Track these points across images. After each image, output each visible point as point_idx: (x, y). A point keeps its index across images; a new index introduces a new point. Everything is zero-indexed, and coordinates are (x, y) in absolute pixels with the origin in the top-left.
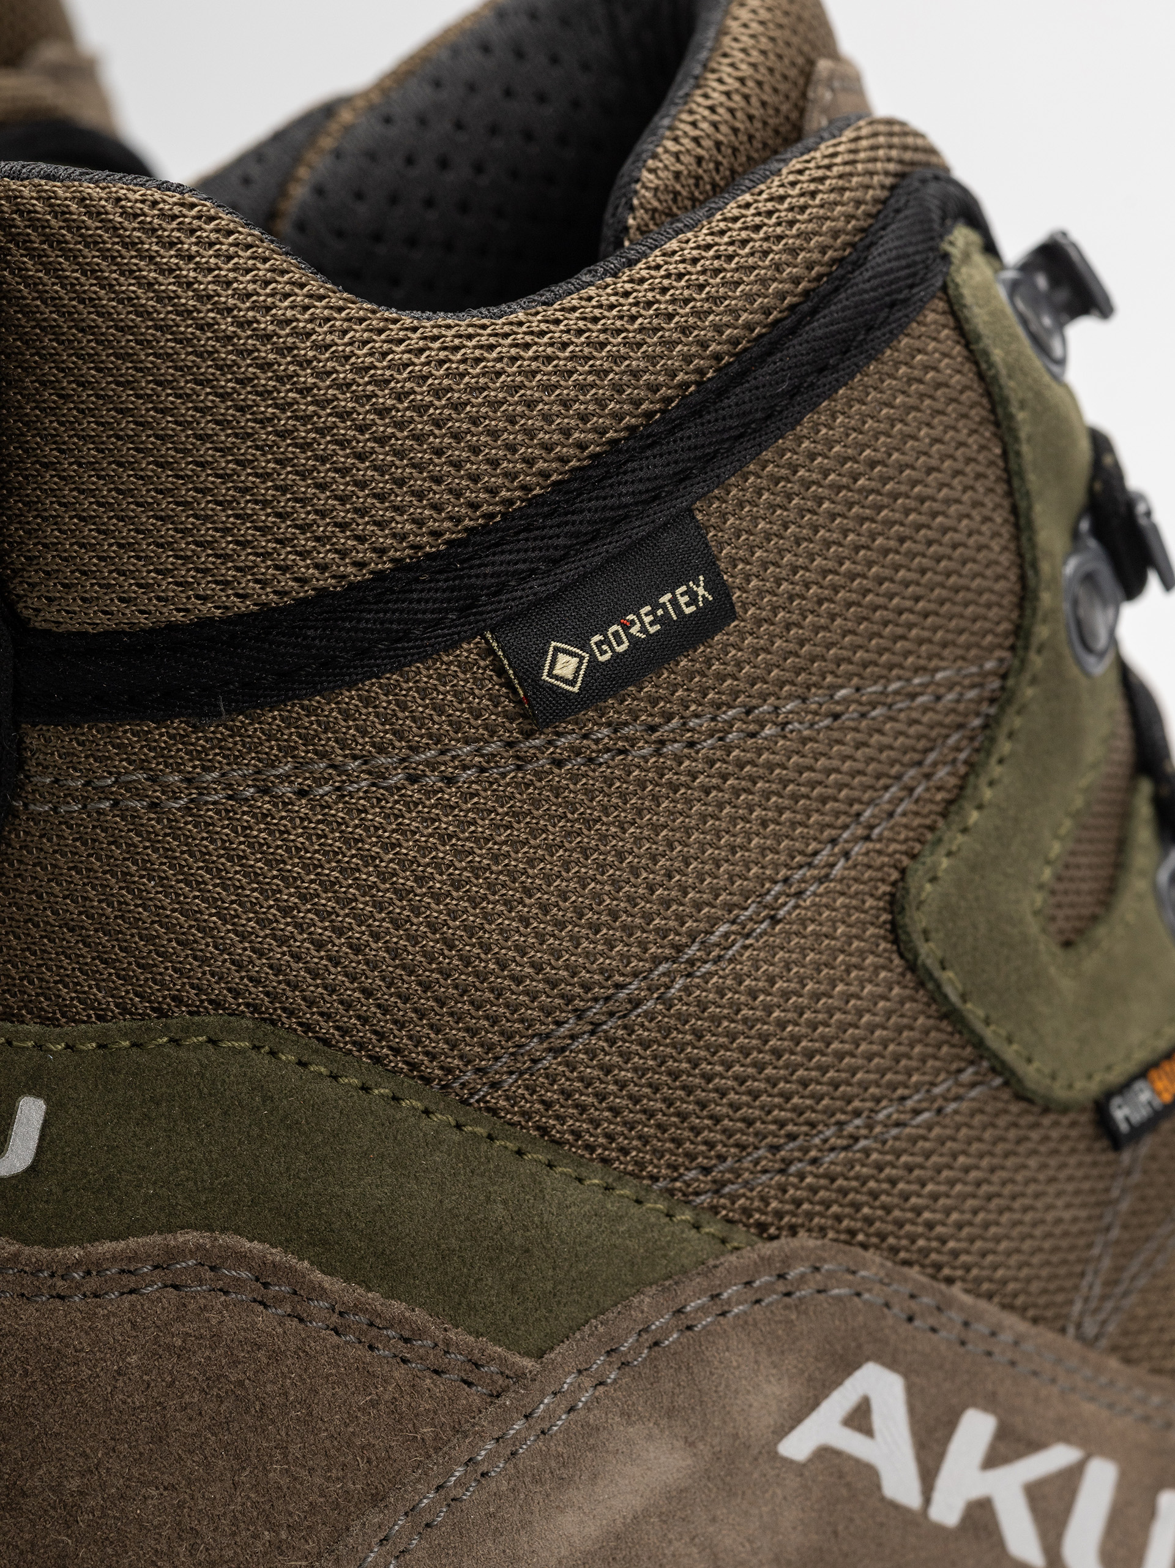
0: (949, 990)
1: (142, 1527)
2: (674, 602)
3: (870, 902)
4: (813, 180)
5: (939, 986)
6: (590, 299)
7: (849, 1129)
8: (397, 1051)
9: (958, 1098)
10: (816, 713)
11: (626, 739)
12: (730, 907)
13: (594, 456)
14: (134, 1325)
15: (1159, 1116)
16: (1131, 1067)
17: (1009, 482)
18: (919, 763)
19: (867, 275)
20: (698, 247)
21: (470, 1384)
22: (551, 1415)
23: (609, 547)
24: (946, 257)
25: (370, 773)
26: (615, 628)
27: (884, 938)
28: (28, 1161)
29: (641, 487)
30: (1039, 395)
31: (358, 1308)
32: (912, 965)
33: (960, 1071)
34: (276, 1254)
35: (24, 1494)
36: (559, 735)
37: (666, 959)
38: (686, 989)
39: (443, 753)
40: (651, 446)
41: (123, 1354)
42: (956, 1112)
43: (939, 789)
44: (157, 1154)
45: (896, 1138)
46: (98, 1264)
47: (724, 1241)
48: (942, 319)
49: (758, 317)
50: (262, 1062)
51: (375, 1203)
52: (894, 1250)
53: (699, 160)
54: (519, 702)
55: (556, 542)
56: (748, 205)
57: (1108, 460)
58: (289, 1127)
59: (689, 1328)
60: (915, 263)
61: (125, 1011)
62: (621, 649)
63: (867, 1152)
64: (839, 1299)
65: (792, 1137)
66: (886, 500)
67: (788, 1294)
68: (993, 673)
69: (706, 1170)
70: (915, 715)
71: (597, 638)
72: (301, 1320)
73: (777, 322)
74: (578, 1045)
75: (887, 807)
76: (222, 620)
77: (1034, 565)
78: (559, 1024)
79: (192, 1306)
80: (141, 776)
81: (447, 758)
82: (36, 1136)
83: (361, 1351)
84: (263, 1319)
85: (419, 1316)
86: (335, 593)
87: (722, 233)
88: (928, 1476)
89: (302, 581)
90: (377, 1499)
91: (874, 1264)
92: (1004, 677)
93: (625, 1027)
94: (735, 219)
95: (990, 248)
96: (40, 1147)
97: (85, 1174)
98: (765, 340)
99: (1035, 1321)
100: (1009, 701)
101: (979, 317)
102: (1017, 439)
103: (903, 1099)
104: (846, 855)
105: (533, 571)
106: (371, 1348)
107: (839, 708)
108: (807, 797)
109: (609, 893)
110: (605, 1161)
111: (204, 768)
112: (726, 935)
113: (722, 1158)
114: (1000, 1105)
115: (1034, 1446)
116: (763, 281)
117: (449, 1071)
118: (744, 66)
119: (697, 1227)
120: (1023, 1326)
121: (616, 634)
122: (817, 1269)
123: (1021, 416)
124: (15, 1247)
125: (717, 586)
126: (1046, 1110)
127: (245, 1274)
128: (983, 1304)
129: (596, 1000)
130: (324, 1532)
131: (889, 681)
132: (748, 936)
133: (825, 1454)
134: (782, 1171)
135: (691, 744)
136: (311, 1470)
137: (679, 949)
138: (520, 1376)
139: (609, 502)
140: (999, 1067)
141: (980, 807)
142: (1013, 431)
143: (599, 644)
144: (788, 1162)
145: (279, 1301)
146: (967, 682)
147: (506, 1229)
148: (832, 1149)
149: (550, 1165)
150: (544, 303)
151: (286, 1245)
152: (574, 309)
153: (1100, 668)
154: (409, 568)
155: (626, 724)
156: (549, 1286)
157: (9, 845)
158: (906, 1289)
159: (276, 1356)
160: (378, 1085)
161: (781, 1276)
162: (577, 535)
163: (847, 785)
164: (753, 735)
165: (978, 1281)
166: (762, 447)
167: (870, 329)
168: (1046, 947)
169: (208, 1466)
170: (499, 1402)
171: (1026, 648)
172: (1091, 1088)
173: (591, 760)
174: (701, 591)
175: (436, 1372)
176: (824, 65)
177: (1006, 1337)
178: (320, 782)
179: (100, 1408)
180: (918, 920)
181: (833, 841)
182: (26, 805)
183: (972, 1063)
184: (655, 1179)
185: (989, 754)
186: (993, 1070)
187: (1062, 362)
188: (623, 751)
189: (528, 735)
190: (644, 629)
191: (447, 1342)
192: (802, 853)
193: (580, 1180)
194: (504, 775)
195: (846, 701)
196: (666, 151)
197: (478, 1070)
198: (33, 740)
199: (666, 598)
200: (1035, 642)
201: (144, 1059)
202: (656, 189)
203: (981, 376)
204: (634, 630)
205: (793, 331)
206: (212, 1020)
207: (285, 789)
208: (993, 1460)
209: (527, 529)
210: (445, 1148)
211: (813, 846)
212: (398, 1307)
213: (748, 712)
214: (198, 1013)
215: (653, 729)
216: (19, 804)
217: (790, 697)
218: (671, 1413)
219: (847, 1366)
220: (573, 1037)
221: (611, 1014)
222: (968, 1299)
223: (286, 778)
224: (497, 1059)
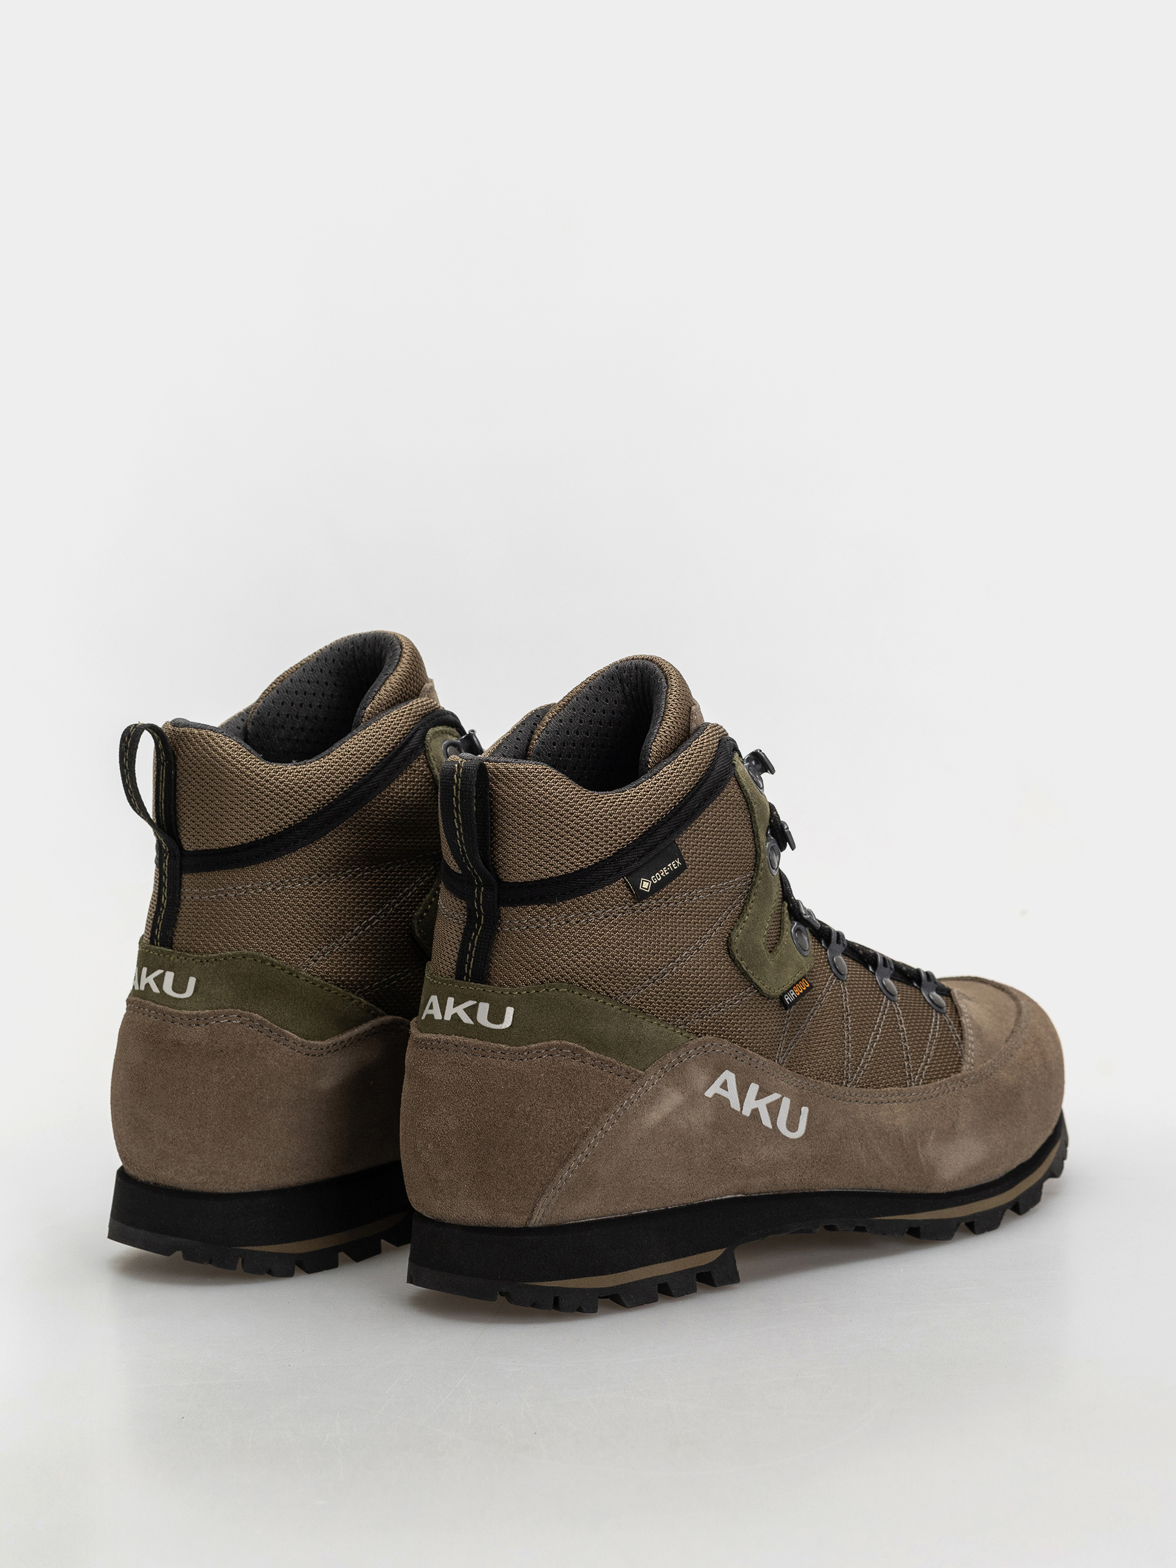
0: (743, 966)
1: (546, 1120)
2: (672, 866)
3: (722, 943)
4: (700, 748)
5: (741, 965)
6: (646, 785)
7: (719, 1006)
8: (604, 990)
9: (746, 996)
10: (706, 892)
11: (660, 903)
12: (687, 947)
13: (649, 828)
14: (542, 1066)
15: (797, 999)
16: (789, 986)
17: (752, 824)
18: (731, 904)
19: (715, 773)
20: (672, 770)
21: (627, 1078)
22: (648, 1086)
23: (654, 852)
24: (734, 765)
25: (594, 916)
26: (657, 874)
27: (726, 953)
28: (510, 1024)
29: (662, 836)
30: (759, 800)
31: (598, 1059)
32: (734, 960)
33: (747, 989)
34: (577, 1045)
35: (515, 1113)
36: (643, 903)
37: (672, 962)
38: (677, 969)
39: (614, 909)
40: (663, 824)
41: (540, 1074)
42: (746, 1000)
43: (737, 911)
44: (544, 1020)
45: (730, 1008)
46: (531, 1050)
47: (688, 1038)
48: (734, 783)
49: (689, 787)
50: (570, 994)
51: (601, 1031)
52: (731, 1039)
53: (667, 742)
54: (633, 895)
55: (641, 852)
56: (684, 757)
57: (775, 813)
58: (578, 1012)
59: (681, 1061)
60: (727, 768)
61: (532, 982)
62: (659, 880)
63: (723, 1012)
64: (718, 1052)
65: (704, 1009)
66: (722, 833)
67: (705, 1052)
68: (749, 877)
69: (682, 1019)
70: (730, 891)
71: (653, 877)
72: (584, 1063)
73: (693, 788)
74: (650, 986)
75: (725, 917)
76: (555, 878)
77: (759, 847)
78: (645, 980)
79: (556, 1060)
80: (534, 919)
81: (614, 911)
82: (512, 1017)
83: (600, 1070)
84: (574, 1063)
85: (613, 1060)
86: (585, 869)
87: (678, 765)
88: (742, 1102)
89: (577, 866)
90: (606, 1110)
91: (726, 1043)
92: (752, 878)
93: (662, 980)
94: (681, 761)
95: (740, 756)
96: (513, 1020)
97: (525, 1027)
98: (691, 793)
99: (768, 1058)
100: (754, 885)
101: (743, 780)
102: (754, 813)
103: (732, 997)
104: (715, 930)
105: (635, 860)
106: (602, 1069)
107: (712, 891)
108: (705, 915)
109: (657, 945)
110: (657, 1017)
111: (551, 917)
112: (686, 954)
113: (686, 1015)
114: (757, 998)
115: (769, 1094)
116: (690, 778)
117: (617, 994)
118: (675, 714)
119: (682, 1034)
120: (765, 1060)
121: (658, 875)
122: (712, 1045)
123: (755, 806)
124: (509, 1047)
125: (682, 861)
126: (768, 999)
127: (569, 1051)
128: (754, 1053)
129: (654, 974)
130: (593, 1119)
131: (724, 882)
132: (692, 954)
133: (716, 1095)
134: (702, 1018)
135: (676, 903)
136: (589, 1102)
137: (675, 958)
138: (640, 1076)
139: (654, 840)
140: (757, 987)
141: (748, 915)
142: (753, 811)
143: (653, 878)
144: (703, 1016)
145: (578, 1058)
146: (743, 880)
147: (634, 1036)
148: (714, 1012)
149: (644, 1019)
150: (633, 787)
151: (578, 1043)
152: (642, 789)
153: (775, 873)
154: (603, 861)
155: (660, 899)
156: (646, 1051)
157: (497, 940)
158: (735, 1050)
159: (578, 1073)
160: (600, 999)
161: (704, 1047)
162: (646, 850)
163: (715, 911)
164: (691, 900)
165: (753, 1047)
166: (692, 822)
167: (717, 788)
168: (766, 952)
169: (563, 1102)
170: (635, 1083)
171: (758, 870)
172: (780, 992)
173: (651, 909)
174: (678, 862)
175: (619, 1075)
176: (693, 708)
177: (761, 1062)
178: (582, 919)
179: (534, 1088)
180: (735, 947)
181: (711, 927)
182: (501, 929)
183: (749, 986)
184: (669, 1022)
185: (749, 900)
186: (755, 988)
187: (762, 788)
188: (659, 906)
189: (635, 903)
190: (664, 874)
191: (621, 1067)
192: (704, 931)
193: (652, 1023)
194: (629, 914)
195: (714, 888)
196: (658, 740)
197: (624, 994)
198: (503, 910)
199: (669, 865)
200: (760, 868)
201: (539, 995)
202: (657, 751)
203: (744, 797)
204: (662, 874)
205: (697, 790)
206: (557, 984)
207: (573, 921)
208: (757, 1098)
209: (633, 849)
210: (617, 1015)
211: (707, 929)
212: (609, 1058)
213: (690, 893)
214: (552, 982)
215: (666, 900)
216: (499, 928)
217: (700, 889)
218: (678, 1085)
219: (721, 1071)
220: (648, 984)
221: (658, 977)
222: (751, 1052)
223: (572, 918)
224: (629, 991)
